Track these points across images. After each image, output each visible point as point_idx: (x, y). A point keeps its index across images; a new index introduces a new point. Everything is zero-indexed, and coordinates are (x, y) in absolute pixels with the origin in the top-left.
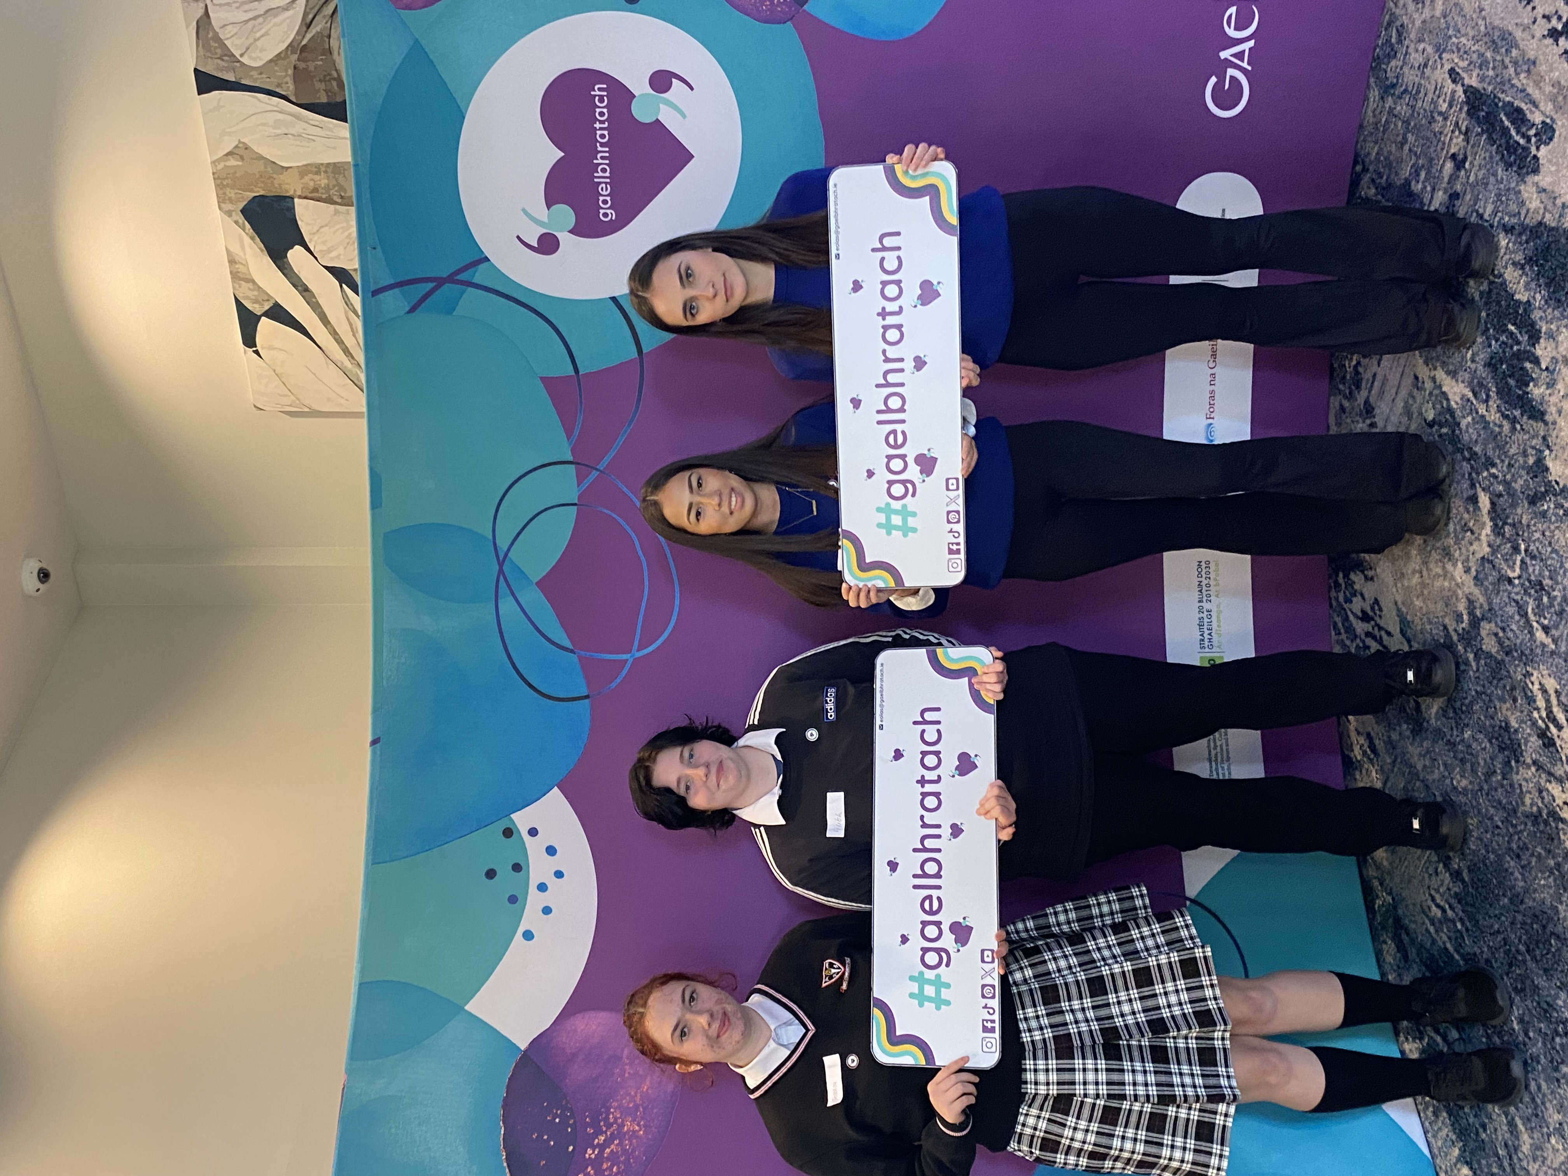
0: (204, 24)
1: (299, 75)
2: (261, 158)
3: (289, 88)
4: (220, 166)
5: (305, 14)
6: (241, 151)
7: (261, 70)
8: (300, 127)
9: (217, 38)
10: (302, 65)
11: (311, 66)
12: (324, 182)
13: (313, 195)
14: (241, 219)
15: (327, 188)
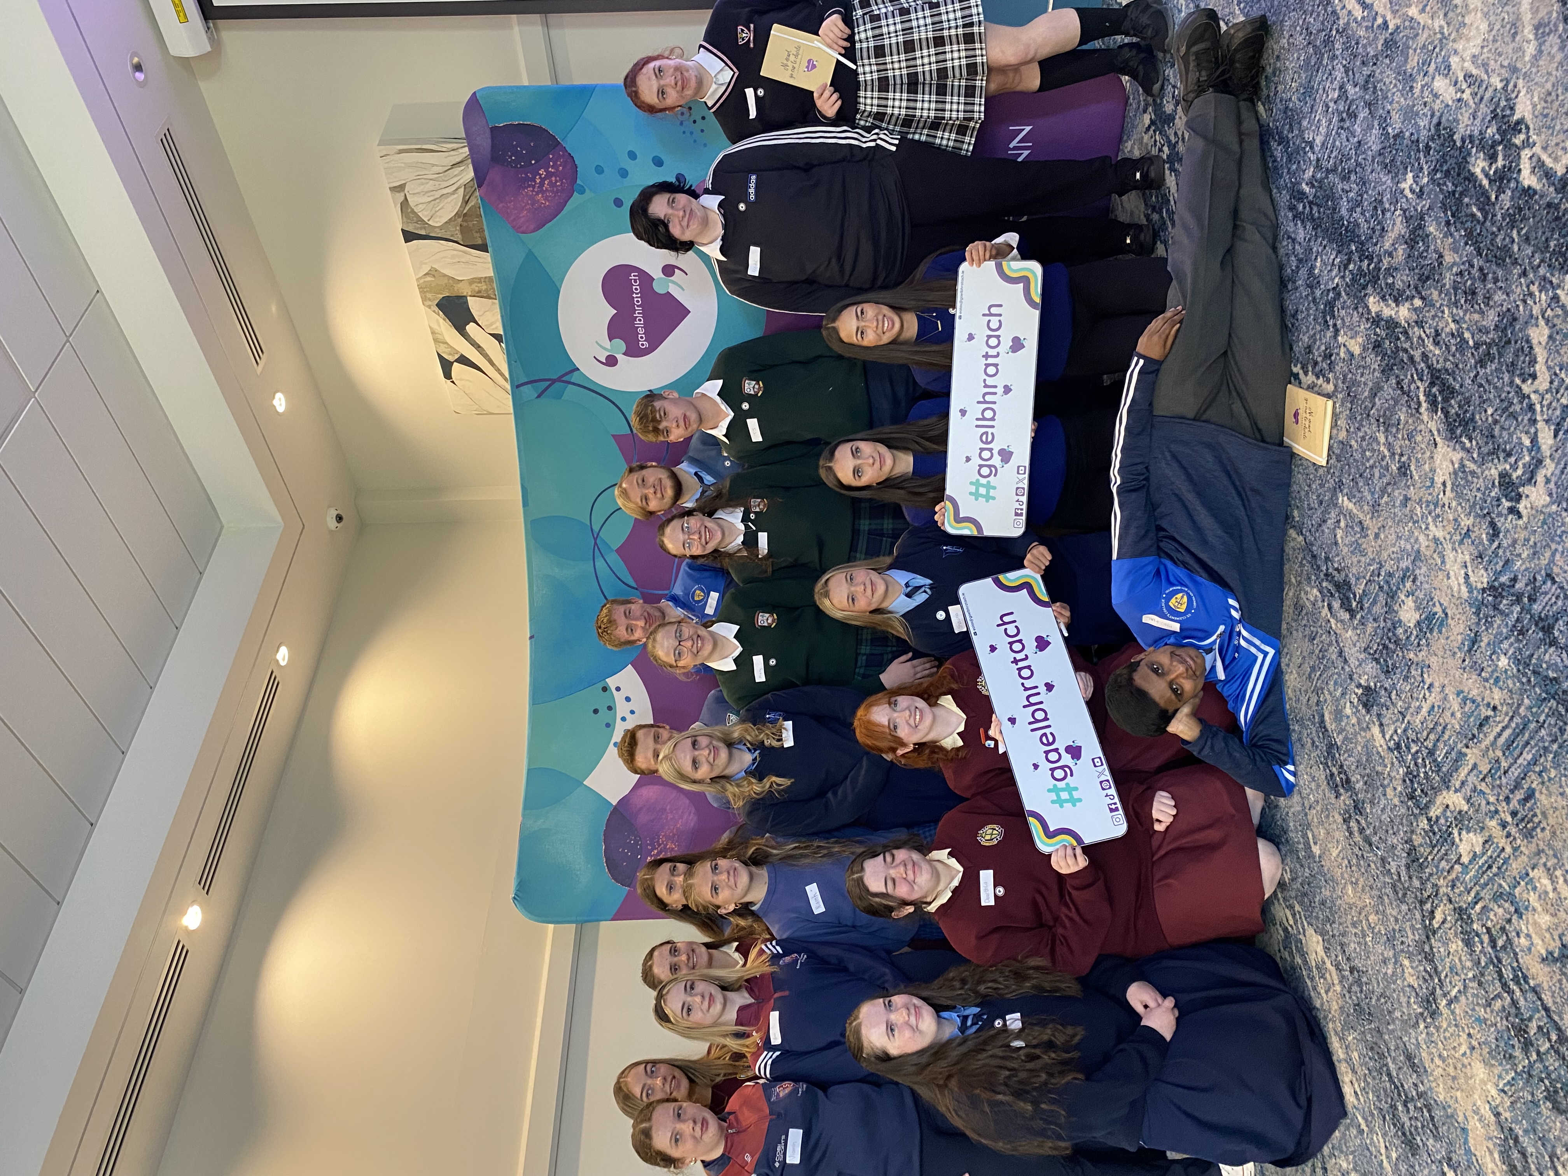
0: (405, 204)
1: (463, 230)
2: (445, 275)
3: (458, 238)
4: (422, 281)
5: (464, 196)
6: (432, 273)
7: (441, 228)
8: (467, 258)
9: (413, 212)
10: (465, 224)
11: (470, 224)
12: (484, 287)
13: (478, 295)
14: (437, 309)
15: (486, 290)
